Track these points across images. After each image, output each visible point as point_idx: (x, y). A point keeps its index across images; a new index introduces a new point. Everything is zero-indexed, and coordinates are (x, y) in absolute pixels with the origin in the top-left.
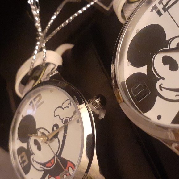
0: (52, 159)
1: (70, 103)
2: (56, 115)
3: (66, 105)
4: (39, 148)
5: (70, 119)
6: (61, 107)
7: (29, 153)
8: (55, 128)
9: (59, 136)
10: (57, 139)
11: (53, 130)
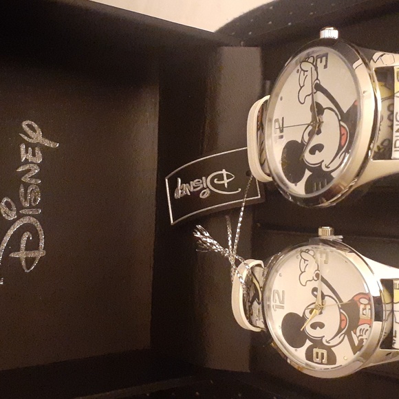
0: (341, 317)
1: (305, 260)
2: (304, 284)
3: (303, 265)
4: (321, 325)
5: (318, 270)
6: (302, 272)
7: (318, 343)
8: (315, 293)
9: (325, 294)
10: (326, 297)
11: (316, 296)
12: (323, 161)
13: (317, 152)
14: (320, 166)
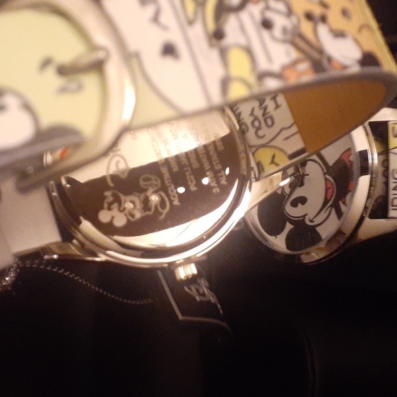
12: (306, 215)
13: (300, 205)
14: (304, 220)
